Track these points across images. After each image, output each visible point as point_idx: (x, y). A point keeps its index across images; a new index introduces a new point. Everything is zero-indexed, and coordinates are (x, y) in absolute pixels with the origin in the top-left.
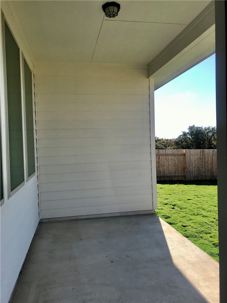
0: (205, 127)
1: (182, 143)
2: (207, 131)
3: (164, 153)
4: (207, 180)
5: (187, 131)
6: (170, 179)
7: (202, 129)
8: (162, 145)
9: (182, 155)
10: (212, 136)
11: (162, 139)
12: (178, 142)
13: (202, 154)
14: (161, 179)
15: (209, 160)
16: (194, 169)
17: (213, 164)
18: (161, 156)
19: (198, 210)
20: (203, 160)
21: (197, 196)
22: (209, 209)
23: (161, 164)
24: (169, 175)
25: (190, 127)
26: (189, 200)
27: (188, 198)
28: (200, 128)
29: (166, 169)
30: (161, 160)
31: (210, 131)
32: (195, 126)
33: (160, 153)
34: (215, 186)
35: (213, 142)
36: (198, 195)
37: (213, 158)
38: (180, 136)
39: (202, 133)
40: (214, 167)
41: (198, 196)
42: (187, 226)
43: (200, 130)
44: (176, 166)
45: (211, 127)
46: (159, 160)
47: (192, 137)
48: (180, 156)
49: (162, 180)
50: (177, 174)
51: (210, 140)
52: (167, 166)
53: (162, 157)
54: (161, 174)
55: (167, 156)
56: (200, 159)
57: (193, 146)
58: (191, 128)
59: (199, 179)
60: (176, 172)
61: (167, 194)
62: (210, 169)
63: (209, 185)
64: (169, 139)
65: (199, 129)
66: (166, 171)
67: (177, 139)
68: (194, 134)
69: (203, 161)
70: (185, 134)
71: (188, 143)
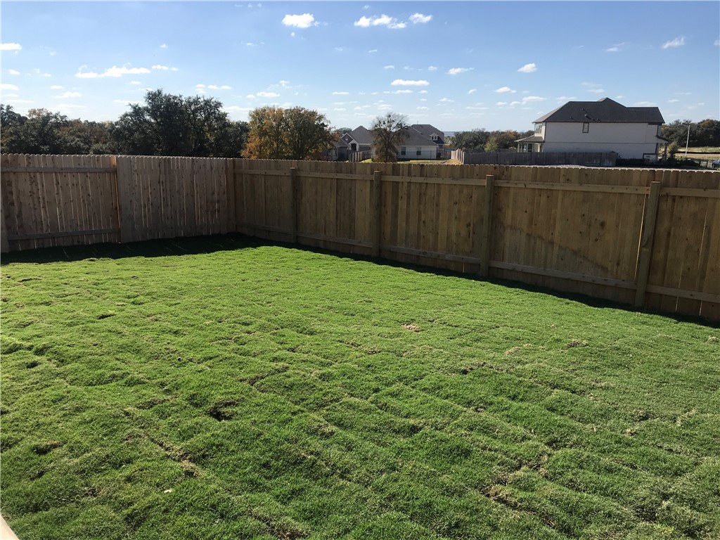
0: (187, 96)
1: (132, 134)
2: (193, 107)
3: (50, 165)
4: (178, 239)
5: (143, 104)
6: (73, 241)
7: (182, 101)
8: (79, 137)
9: (107, 171)
10: (204, 121)
11: (78, 122)
12: (121, 132)
13: (165, 171)
14: (43, 244)
15: (182, 186)
16: (145, 211)
17: (193, 196)
18: (38, 175)
19: (118, 357)
20: (168, 184)
21: (132, 300)
22: (155, 347)
23: (41, 200)
24: (70, 231)
25: (149, 94)
26: (103, 317)
27: (101, 313)
28: (175, 98)
29: (61, 214)
30: (40, 187)
31: (201, 108)
32: (164, 93)
33: (37, 166)
34: (195, 256)
35: (209, 136)
36: (137, 296)
37: (192, 182)
38: (126, 115)
39: (182, 112)
40: (198, 203)
41: (138, 298)
42: (55, 446)
43: (177, 104)
44: (89, 204)
45: (202, 99)
46: (34, 188)
47: (155, 119)
48: (101, 175)
49: (46, 246)
50: (95, 225)
51: (201, 129)
52: (62, 205)
53: (42, 178)
54: (45, 230)
55: (59, 175)
56: (159, 182)
57: (159, 143)
58: (154, 97)
59: (158, 236)
60: (90, 221)
61: (39, 301)
62: (187, 209)
63: (180, 253)
64: (97, 121)
65: (172, 100)
66: (61, 218)
67: (117, 123)
68: (161, 113)
69: (168, 189)
70: (137, 111)
71: (146, 134)
